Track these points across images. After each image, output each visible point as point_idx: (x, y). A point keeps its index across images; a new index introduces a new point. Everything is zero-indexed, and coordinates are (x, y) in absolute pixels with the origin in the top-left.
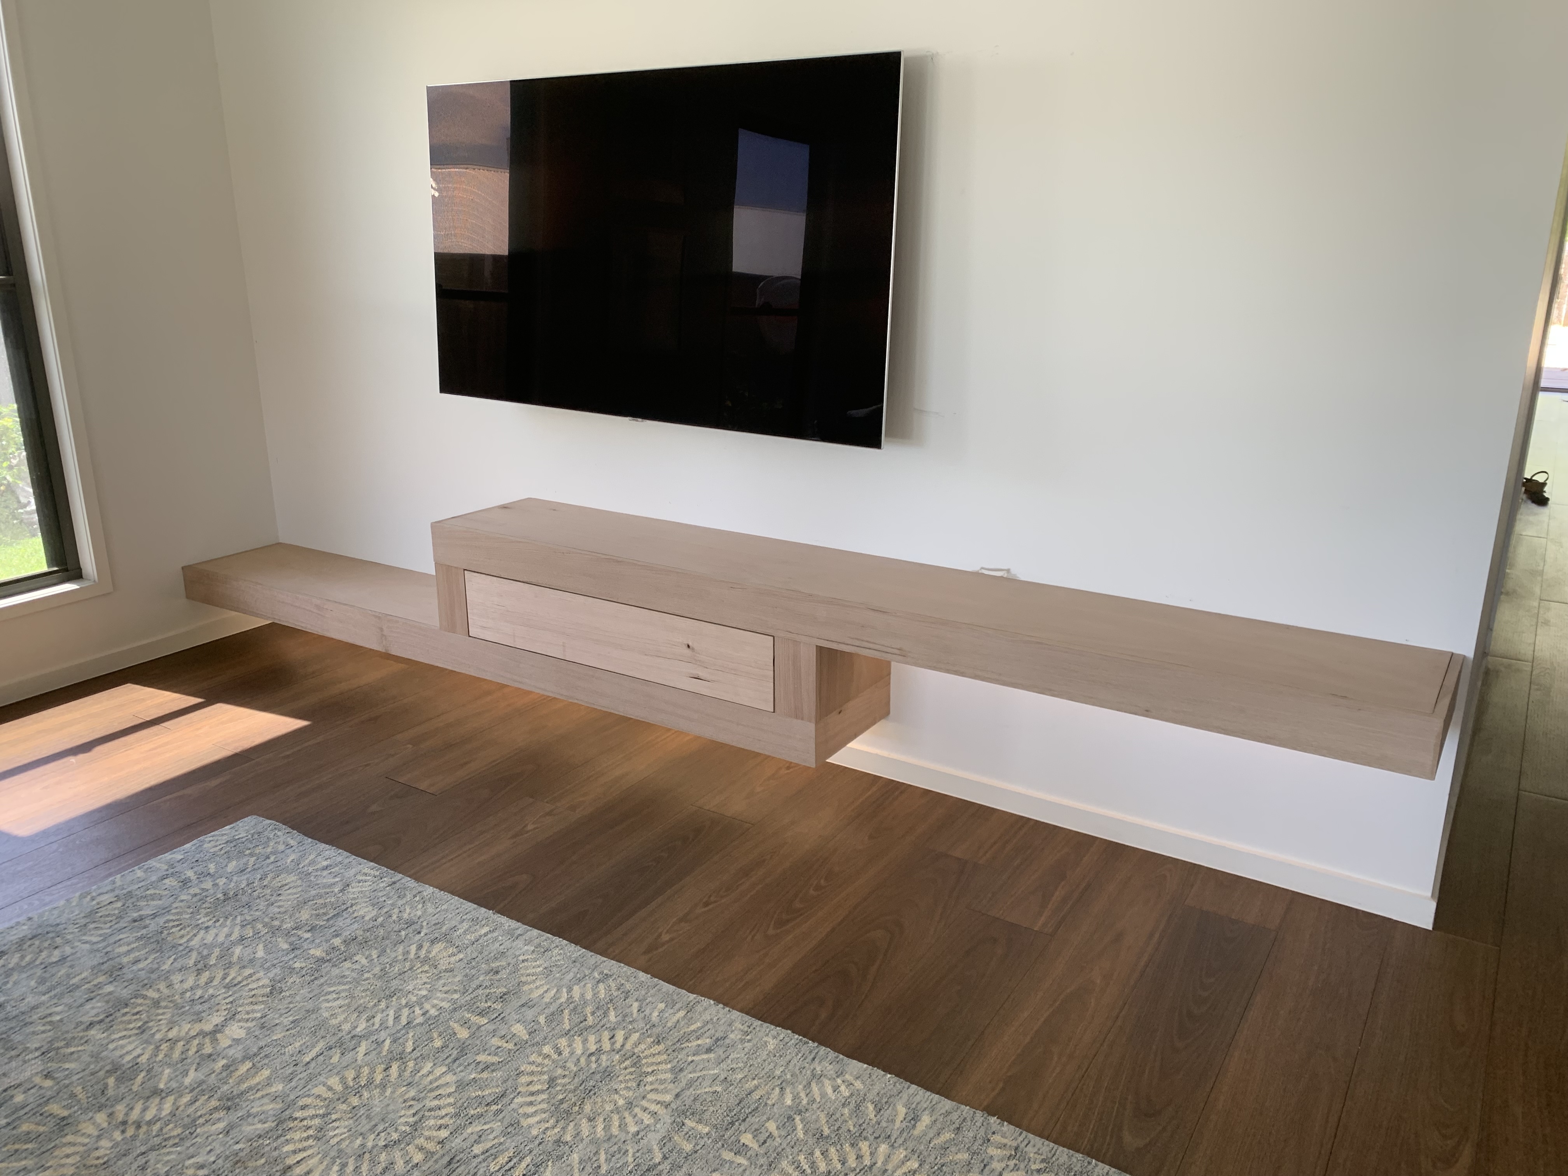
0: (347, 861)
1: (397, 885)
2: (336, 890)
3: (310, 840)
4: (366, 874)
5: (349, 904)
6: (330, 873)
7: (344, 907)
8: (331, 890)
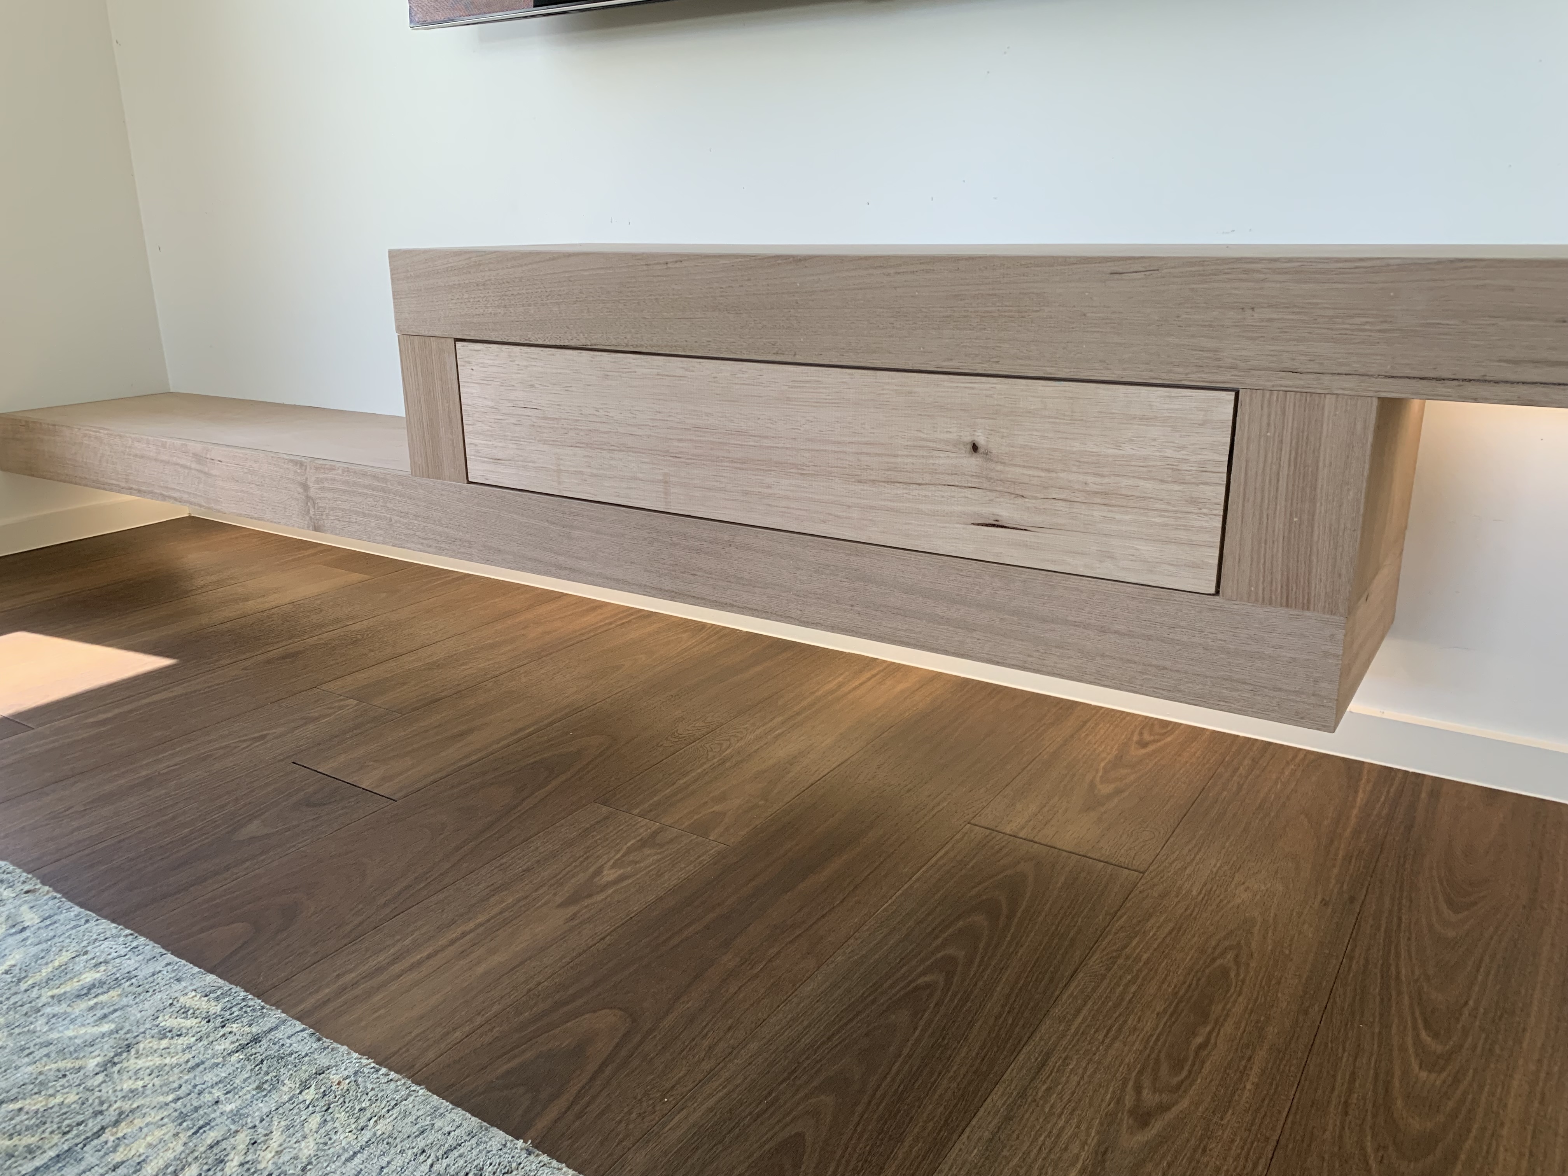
0: (147, 970)
1: (261, 1049)
2: (92, 1064)
3: (77, 909)
4: (185, 1012)
5: (111, 1114)
6: (91, 1008)
7: (93, 1125)
8: (78, 1064)
